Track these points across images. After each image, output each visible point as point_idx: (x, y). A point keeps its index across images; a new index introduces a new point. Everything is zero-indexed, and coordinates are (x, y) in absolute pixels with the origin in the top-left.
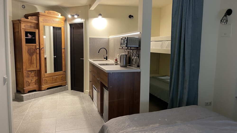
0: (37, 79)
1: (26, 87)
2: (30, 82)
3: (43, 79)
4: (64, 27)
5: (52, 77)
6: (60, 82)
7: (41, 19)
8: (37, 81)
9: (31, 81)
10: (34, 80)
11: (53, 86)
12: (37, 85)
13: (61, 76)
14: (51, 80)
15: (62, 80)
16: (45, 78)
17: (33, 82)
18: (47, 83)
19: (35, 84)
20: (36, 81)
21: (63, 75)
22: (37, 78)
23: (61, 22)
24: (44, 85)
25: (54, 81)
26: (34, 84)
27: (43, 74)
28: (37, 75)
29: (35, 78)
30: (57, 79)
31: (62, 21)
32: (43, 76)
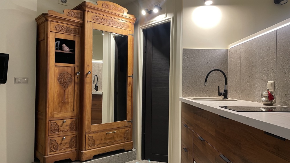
0: (74, 135)
1: (50, 153)
2: (59, 142)
3: (87, 136)
4: (133, 36)
5: (104, 133)
6: (120, 142)
7: (88, 16)
8: (74, 140)
9: (62, 141)
10: (67, 139)
11: (107, 151)
12: (75, 149)
13: (124, 130)
14: (103, 138)
15: (125, 138)
16: (90, 135)
17: (66, 143)
18: (93, 144)
19: (71, 147)
20: (71, 139)
21: (128, 129)
22: (75, 133)
23: (128, 26)
24: (87, 148)
25: (108, 141)
26: (67, 146)
27: (86, 126)
28: (76, 128)
29: (70, 134)
30: (115, 136)
31: (130, 24)
32: (87, 131)
